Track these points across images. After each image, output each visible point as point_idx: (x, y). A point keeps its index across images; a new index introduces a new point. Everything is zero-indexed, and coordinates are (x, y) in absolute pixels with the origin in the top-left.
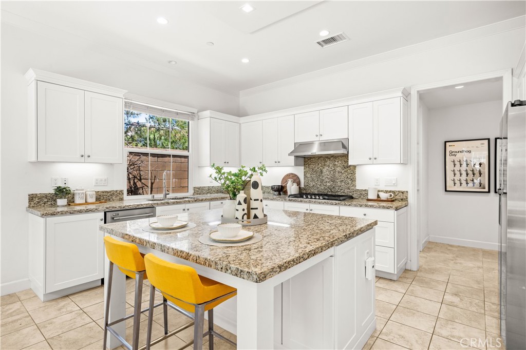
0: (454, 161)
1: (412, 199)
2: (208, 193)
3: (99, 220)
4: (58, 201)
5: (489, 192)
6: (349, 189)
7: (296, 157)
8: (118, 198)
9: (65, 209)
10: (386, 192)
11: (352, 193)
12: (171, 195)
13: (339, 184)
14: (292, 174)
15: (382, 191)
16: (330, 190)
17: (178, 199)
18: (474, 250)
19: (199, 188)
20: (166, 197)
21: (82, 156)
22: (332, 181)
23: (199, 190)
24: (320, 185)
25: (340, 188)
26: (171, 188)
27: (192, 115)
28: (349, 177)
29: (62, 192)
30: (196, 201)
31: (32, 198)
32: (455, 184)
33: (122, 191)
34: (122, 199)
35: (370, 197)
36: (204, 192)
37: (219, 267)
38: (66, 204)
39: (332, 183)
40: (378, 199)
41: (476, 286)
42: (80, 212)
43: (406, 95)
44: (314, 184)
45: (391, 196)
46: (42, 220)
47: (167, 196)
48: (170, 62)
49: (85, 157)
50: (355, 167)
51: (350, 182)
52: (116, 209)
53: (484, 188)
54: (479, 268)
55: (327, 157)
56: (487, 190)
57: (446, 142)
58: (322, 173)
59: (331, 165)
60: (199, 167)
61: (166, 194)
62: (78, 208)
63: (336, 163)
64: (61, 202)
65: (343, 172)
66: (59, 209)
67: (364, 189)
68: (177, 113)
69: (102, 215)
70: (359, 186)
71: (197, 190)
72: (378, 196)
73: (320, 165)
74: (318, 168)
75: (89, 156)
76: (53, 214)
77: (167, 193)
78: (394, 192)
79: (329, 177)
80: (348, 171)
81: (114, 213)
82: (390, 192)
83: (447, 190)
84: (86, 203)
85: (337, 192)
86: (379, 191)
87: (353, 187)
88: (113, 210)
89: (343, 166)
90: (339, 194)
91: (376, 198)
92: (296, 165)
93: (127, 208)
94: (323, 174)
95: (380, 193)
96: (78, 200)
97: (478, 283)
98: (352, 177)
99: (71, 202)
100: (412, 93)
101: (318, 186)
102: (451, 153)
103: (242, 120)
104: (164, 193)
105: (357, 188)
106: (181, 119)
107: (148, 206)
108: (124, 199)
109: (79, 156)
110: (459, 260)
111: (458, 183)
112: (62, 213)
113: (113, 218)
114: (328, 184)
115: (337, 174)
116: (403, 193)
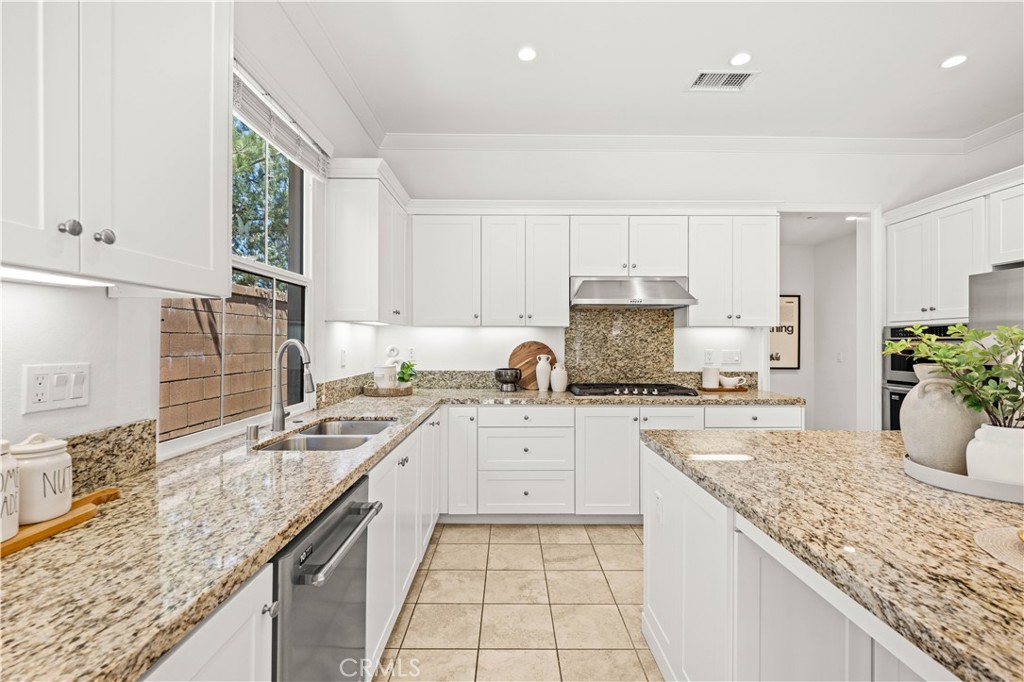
6: (661, 371)
10: (732, 374)
11: (668, 379)
13: (641, 362)
14: (536, 343)
15: (722, 374)
16: (622, 376)
22: (627, 357)
24: (603, 366)
25: (645, 371)
28: (661, 349)
35: (706, 385)
39: (627, 361)
40: (720, 389)
44: (588, 363)
50: (671, 331)
51: (663, 359)
55: (618, 311)
58: (606, 342)
60: (327, 321)
63: (636, 323)
65: (649, 339)
67: (688, 371)
70: (680, 365)
72: (720, 383)
73: (602, 325)
74: (598, 332)
79: (621, 349)
80: (660, 338)
85: (638, 377)
87: (668, 369)
89: (650, 328)
91: (717, 386)
94: (608, 345)
95: (721, 377)
98: (666, 350)
101: (598, 368)
105: (676, 369)
114: (620, 364)
115: (637, 344)
116: (751, 375)
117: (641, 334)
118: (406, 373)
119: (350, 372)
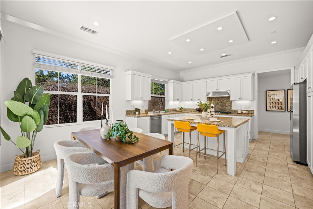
0: (270, 99)
1: (256, 113)
3: (148, 119)
5: (285, 111)
6: (229, 109)
7: (207, 97)
10: (245, 111)
11: (231, 111)
13: (225, 107)
15: (243, 110)
17: (163, 113)
18: (279, 134)
21: (141, 98)
22: (222, 106)
24: (217, 108)
25: (226, 109)
26: (160, 109)
27: (166, 82)
30: (172, 114)
31: (127, 111)
32: (270, 108)
33: (147, 110)
35: (238, 113)
37: (222, 126)
40: (242, 113)
41: (281, 144)
43: (253, 75)
45: (247, 112)
46: (136, 118)
50: (232, 101)
51: (230, 107)
53: (283, 109)
54: (282, 139)
56: (284, 110)
57: (266, 91)
59: (221, 101)
60: (168, 101)
62: (142, 115)
63: (224, 100)
64: (137, 113)
66: (137, 115)
70: (234, 108)
71: (168, 110)
72: (242, 112)
74: (216, 102)
75: (143, 98)
78: (248, 111)
80: (229, 103)
81: (152, 117)
82: (247, 110)
83: (267, 110)
84: (143, 114)
86: (242, 110)
87: (231, 109)
89: (227, 101)
90: (225, 111)
91: (241, 113)
92: (207, 100)
93: (155, 115)
94: (218, 104)
95: (242, 111)
96: (141, 113)
97: (282, 143)
98: (230, 105)
100: (255, 74)
102: (269, 95)
103: (183, 83)
105: (233, 109)
106: (162, 83)
107: (160, 115)
108: (148, 113)
110: (273, 137)
111: (272, 107)
113: (152, 119)
114: (220, 108)
115: (224, 104)
116: (252, 111)
117: (225, 102)
118: (182, 108)
119: (173, 108)
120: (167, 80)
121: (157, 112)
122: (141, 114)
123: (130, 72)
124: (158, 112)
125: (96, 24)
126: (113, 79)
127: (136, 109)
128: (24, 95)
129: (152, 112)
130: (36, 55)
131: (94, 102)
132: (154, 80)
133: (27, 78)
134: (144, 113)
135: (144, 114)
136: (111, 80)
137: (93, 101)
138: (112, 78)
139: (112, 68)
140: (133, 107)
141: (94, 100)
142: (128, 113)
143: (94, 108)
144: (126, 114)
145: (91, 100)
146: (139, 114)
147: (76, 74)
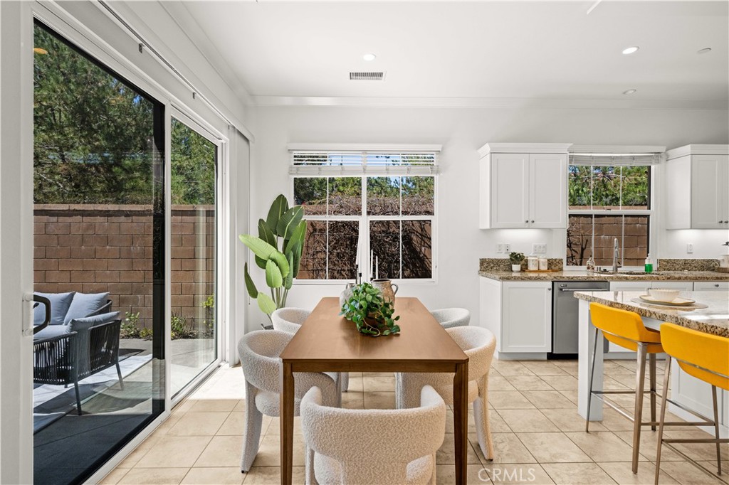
2: (684, 269)
3: (546, 290)
4: (513, 266)
8: (557, 267)
9: (518, 275)
12: (624, 269)
17: (634, 274)
19: (668, 261)
20: (617, 270)
21: (527, 222)
23: (668, 265)
26: (623, 260)
27: (657, 156)
29: (516, 258)
30: (668, 278)
31: (483, 262)
33: (561, 260)
34: (561, 270)
36: (677, 267)
38: (519, 270)
42: (530, 279)
46: (499, 283)
47: (619, 269)
48: (624, 93)
49: (529, 224)
52: (564, 280)
60: (667, 230)
61: (617, 267)
64: (516, 267)
66: (514, 275)
68: (633, 158)
69: (549, 284)
71: (665, 263)
75: (533, 222)
76: (508, 279)
77: (619, 265)
81: (562, 284)
84: (539, 271)
88: (561, 280)
93: (575, 279)
96: (532, 267)
99: (524, 269)
104: (614, 264)
106: (637, 164)
107: (600, 280)
108: (564, 269)
109: (524, 221)
112: (516, 279)
113: (561, 289)
120: (662, 149)
121: (603, 268)
122: (530, 271)
123: (487, 148)
124: (610, 268)
125: (369, 57)
126: (441, 174)
127: (513, 254)
128: (277, 223)
129: (584, 268)
130: (295, 152)
131: (421, 235)
132: (593, 157)
133: (282, 195)
134: (544, 268)
135: (543, 272)
136: (436, 177)
137: (417, 232)
138: (438, 172)
139: (438, 147)
140: (504, 251)
141: (420, 231)
142: (486, 265)
143: (421, 250)
144: (479, 268)
145: (413, 232)
146: (522, 270)
147: (357, 176)
